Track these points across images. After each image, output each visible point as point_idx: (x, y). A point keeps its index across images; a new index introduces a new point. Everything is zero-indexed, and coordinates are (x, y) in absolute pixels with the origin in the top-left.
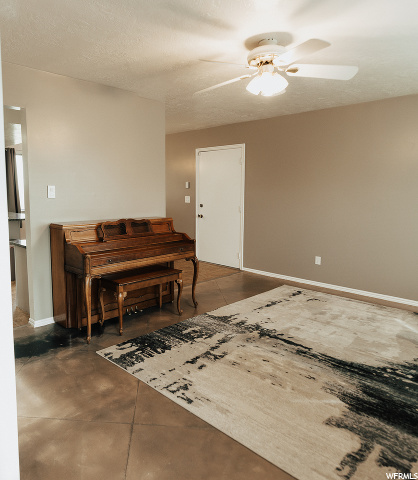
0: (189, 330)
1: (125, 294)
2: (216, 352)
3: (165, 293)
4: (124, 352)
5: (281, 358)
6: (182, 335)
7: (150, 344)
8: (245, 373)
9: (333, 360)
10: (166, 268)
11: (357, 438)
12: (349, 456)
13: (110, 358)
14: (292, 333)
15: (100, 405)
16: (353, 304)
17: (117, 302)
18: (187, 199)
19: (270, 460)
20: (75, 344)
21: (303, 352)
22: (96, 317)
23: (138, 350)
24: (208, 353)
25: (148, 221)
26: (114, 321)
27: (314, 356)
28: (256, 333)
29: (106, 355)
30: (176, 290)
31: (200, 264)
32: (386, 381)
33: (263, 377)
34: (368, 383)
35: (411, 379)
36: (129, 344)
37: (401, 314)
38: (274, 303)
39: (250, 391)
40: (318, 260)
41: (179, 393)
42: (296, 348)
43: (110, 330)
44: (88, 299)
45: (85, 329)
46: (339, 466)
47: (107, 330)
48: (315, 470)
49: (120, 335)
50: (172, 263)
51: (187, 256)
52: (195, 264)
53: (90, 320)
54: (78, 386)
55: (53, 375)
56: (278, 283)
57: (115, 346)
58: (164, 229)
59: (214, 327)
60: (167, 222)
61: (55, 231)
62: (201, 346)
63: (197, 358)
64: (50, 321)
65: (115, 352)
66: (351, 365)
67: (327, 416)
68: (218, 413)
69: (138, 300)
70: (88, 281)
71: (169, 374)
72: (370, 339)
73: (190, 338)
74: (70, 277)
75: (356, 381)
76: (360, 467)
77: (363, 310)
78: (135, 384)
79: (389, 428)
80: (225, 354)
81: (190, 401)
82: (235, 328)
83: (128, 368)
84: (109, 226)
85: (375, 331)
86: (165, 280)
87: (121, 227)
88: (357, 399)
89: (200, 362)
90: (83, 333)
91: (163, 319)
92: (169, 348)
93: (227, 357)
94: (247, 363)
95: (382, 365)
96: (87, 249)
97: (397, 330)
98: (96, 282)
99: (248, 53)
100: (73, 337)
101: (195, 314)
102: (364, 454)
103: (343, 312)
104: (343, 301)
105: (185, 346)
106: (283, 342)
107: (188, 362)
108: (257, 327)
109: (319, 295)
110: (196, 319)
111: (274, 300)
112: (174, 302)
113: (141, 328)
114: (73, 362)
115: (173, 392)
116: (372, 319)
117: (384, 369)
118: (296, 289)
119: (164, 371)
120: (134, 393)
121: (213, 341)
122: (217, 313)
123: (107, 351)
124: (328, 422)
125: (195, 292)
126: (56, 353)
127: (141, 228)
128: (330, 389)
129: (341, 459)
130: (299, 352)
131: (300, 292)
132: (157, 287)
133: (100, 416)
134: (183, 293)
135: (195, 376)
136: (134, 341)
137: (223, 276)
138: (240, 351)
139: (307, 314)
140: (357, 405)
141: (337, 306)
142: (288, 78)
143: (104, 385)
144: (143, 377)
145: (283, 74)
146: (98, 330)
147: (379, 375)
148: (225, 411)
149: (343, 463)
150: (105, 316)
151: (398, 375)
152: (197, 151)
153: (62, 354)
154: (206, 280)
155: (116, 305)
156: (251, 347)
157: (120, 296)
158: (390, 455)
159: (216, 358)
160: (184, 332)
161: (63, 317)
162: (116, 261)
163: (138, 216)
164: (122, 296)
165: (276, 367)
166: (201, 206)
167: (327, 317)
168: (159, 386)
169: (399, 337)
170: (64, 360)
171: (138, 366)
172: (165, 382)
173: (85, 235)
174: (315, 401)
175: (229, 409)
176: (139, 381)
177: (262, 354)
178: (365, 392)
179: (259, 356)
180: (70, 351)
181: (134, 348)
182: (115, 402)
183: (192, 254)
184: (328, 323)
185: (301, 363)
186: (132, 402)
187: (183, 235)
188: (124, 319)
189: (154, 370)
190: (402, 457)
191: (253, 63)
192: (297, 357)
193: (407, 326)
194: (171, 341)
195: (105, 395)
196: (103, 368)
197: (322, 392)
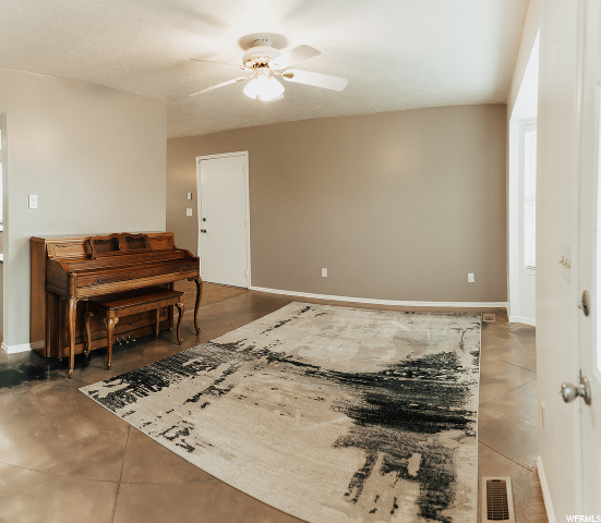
0: (190, 362)
1: (116, 320)
2: (221, 386)
3: (163, 319)
4: (113, 390)
5: (291, 382)
6: (182, 368)
7: (144, 381)
8: (253, 407)
9: (340, 374)
10: (166, 290)
11: (363, 452)
12: (356, 475)
13: (96, 397)
14: (302, 354)
15: (80, 456)
16: (358, 313)
17: (107, 330)
18: (189, 212)
19: (277, 507)
20: (54, 377)
21: (312, 372)
22: (80, 347)
23: (129, 387)
24: (212, 388)
25: (146, 235)
26: (102, 352)
27: (322, 374)
28: (264, 359)
29: (90, 393)
30: (176, 315)
31: (204, 285)
32: (386, 385)
33: (271, 409)
34: (372, 391)
35: (406, 377)
36: (119, 381)
37: (397, 315)
38: (283, 323)
39: (257, 428)
40: (324, 273)
41: (178, 441)
42: (305, 369)
43: (96, 362)
44: (72, 324)
45: (67, 360)
46: (347, 491)
47: (92, 362)
48: (324, 504)
49: (108, 369)
50: (172, 284)
51: (190, 275)
52: (199, 285)
53: (74, 349)
54: (55, 430)
55: (25, 413)
56: (287, 301)
57: (101, 383)
58: (163, 245)
59: (218, 356)
60: (167, 238)
61: (36, 245)
62: (204, 380)
63: (200, 394)
64: (26, 347)
65: (102, 389)
66: (357, 376)
67: (335, 438)
68: (221, 459)
69: (130, 328)
70: (73, 304)
71: (166, 417)
72: (371, 346)
73: (191, 371)
74: (51, 297)
75: (360, 392)
76: (367, 483)
77: (365, 317)
78: (125, 430)
79: (389, 431)
80: (231, 387)
81: (191, 449)
82: (242, 355)
83: (117, 410)
84: (99, 241)
85: (376, 337)
86: (164, 303)
87: (113, 242)
88: (363, 410)
89: (203, 399)
90: (65, 364)
91: (159, 349)
92: (166, 384)
93: (233, 390)
94: (254, 395)
95: (382, 369)
96: (73, 267)
97: (393, 332)
98: (81, 305)
99: (242, 53)
100: (52, 369)
101: (197, 342)
102: (370, 467)
103: (348, 323)
104: (348, 311)
105: (185, 381)
106: (292, 365)
107: (188, 400)
108: (266, 352)
109: (327, 308)
110: (198, 349)
111: (283, 319)
112: (173, 329)
113: (133, 361)
114: (50, 400)
115: (171, 439)
116: (373, 326)
117: (384, 373)
118: (304, 305)
119: (160, 414)
120: (123, 443)
121: (218, 373)
122: (221, 340)
123: (92, 387)
124: (336, 445)
125: (198, 317)
126: (30, 386)
127: (137, 243)
128: (337, 408)
129: (349, 481)
130: (308, 373)
131: (308, 308)
132: (154, 311)
133: (80, 470)
134: (184, 319)
135: (197, 417)
136: (124, 377)
137: (230, 297)
138: (247, 382)
139: (315, 330)
140: (363, 417)
141: (343, 317)
142: (284, 83)
143: (86, 431)
144: (135, 421)
145: (279, 78)
146: (82, 361)
147: (380, 380)
148: (229, 457)
149: (351, 486)
150: (91, 346)
151: (395, 375)
152: (198, 159)
153: (39, 388)
154: (208, 303)
155: (105, 333)
156: (259, 375)
157: (111, 321)
158: (391, 459)
159: (221, 393)
160: (184, 365)
161: (41, 344)
162: (107, 281)
163: (134, 230)
164: (112, 323)
165: (285, 394)
166: (204, 220)
167: (334, 331)
168: (153, 432)
169: (396, 338)
170: (40, 395)
171: (129, 407)
172: (161, 427)
173: (71, 251)
174: (324, 424)
175: (234, 453)
176: (129, 426)
177: (271, 381)
178: (369, 401)
179: (267, 385)
180: (47, 385)
181: (125, 385)
182: (99, 453)
183: (195, 274)
184: (336, 337)
185: (310, 385)
186: (121, 454)
187: (186, 252)
188: (113, 350)
189: (148, 413)
190: (400, 457)
191: (250, 64)
192: (306, 379)
193: (401, 326)
194: (169, 376)
195: (86, 443)
196: (85, 409)
197: (330, 412)
